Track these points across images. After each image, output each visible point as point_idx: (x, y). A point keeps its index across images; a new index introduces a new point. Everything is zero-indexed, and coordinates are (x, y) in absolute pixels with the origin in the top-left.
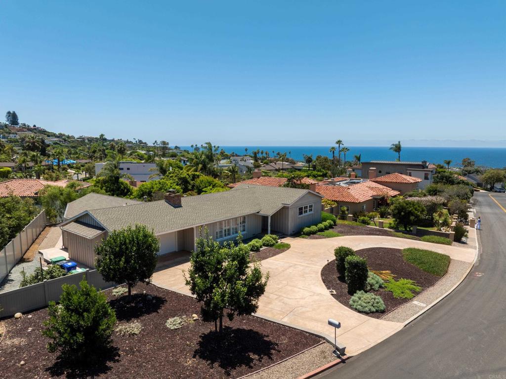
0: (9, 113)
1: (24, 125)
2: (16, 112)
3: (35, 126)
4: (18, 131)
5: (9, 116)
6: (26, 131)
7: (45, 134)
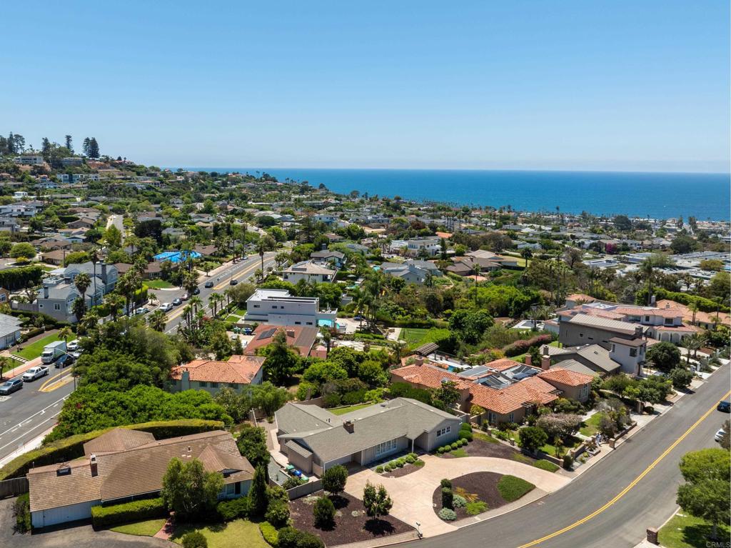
0: (87, 140)
1: (107, 158)
2: (96, 140)
3: (120, 159)
4: (100, 168)
5: (87, 144)
6: (108, 168)
7: (134, 171)
